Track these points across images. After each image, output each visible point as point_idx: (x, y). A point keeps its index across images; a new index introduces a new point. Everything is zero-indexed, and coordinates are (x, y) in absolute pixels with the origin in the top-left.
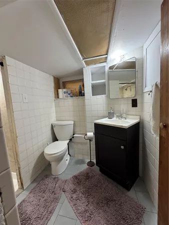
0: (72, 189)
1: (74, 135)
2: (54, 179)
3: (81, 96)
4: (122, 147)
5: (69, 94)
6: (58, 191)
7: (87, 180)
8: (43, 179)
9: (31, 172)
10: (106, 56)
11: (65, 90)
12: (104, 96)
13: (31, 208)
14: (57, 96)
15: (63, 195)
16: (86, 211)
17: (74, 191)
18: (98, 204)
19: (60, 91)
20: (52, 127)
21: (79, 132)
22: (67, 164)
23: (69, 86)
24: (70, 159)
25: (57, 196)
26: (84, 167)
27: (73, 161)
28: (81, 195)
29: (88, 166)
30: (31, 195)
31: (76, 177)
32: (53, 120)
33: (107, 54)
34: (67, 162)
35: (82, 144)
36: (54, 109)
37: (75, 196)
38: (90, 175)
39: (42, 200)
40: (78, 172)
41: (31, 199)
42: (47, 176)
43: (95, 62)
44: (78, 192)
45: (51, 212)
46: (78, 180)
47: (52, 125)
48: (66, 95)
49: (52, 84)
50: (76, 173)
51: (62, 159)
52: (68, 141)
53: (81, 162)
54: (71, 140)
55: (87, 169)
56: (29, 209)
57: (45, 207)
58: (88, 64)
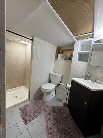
0: (49, 112)
1: (60, 83)
2: (43, 102)
3: (71, 60)
4: (86, 103)
5: (64, 58)
6: (42, 109)
7: (59, 113)
8: (38, 100)
9: (34, 94)
10: (93, 33)
11: (62, 55)
12: (86, 63)
13: (29, 110)
14: (56, 58)
15: (43, 113)
16: (51, 128)
17: (50, 114)
18: (59, 129)
19: (59, 55)
20: (50, 75)
21: (64, 83)
22: (52, 98)
23: (65, 53)
24: (55, 96)
25: (40, 111)
26: (61, 104)
27: (56, 98)
28: (52, 118)
29: (63, 105)
30: (31, 104)
31: (53, 107)
32: (51, 71)
33: (93, 32)
34: (52, 97)
35: (64, 90)
36: (53, 65)
37: (49, 117)
38: (62, 110)
39: (34, 109)
40: (56, 105)
41: (30, 106)
42: (40, 99)
43: (84, 38)
44: (51, 116)
45: (35, 117)
46: (54, 109)
47: (50, 74)
48: (62, 58)
49: (55, 51)
50: (55, 105)
51: (50, 94)
52: (56, 85)
53: (60, 100)
54: (58, 85)
55: (62, 106)
56: (28, 110)
57: (34, 113)
58: (78, 39)
